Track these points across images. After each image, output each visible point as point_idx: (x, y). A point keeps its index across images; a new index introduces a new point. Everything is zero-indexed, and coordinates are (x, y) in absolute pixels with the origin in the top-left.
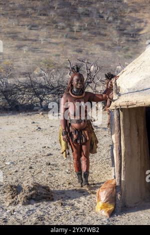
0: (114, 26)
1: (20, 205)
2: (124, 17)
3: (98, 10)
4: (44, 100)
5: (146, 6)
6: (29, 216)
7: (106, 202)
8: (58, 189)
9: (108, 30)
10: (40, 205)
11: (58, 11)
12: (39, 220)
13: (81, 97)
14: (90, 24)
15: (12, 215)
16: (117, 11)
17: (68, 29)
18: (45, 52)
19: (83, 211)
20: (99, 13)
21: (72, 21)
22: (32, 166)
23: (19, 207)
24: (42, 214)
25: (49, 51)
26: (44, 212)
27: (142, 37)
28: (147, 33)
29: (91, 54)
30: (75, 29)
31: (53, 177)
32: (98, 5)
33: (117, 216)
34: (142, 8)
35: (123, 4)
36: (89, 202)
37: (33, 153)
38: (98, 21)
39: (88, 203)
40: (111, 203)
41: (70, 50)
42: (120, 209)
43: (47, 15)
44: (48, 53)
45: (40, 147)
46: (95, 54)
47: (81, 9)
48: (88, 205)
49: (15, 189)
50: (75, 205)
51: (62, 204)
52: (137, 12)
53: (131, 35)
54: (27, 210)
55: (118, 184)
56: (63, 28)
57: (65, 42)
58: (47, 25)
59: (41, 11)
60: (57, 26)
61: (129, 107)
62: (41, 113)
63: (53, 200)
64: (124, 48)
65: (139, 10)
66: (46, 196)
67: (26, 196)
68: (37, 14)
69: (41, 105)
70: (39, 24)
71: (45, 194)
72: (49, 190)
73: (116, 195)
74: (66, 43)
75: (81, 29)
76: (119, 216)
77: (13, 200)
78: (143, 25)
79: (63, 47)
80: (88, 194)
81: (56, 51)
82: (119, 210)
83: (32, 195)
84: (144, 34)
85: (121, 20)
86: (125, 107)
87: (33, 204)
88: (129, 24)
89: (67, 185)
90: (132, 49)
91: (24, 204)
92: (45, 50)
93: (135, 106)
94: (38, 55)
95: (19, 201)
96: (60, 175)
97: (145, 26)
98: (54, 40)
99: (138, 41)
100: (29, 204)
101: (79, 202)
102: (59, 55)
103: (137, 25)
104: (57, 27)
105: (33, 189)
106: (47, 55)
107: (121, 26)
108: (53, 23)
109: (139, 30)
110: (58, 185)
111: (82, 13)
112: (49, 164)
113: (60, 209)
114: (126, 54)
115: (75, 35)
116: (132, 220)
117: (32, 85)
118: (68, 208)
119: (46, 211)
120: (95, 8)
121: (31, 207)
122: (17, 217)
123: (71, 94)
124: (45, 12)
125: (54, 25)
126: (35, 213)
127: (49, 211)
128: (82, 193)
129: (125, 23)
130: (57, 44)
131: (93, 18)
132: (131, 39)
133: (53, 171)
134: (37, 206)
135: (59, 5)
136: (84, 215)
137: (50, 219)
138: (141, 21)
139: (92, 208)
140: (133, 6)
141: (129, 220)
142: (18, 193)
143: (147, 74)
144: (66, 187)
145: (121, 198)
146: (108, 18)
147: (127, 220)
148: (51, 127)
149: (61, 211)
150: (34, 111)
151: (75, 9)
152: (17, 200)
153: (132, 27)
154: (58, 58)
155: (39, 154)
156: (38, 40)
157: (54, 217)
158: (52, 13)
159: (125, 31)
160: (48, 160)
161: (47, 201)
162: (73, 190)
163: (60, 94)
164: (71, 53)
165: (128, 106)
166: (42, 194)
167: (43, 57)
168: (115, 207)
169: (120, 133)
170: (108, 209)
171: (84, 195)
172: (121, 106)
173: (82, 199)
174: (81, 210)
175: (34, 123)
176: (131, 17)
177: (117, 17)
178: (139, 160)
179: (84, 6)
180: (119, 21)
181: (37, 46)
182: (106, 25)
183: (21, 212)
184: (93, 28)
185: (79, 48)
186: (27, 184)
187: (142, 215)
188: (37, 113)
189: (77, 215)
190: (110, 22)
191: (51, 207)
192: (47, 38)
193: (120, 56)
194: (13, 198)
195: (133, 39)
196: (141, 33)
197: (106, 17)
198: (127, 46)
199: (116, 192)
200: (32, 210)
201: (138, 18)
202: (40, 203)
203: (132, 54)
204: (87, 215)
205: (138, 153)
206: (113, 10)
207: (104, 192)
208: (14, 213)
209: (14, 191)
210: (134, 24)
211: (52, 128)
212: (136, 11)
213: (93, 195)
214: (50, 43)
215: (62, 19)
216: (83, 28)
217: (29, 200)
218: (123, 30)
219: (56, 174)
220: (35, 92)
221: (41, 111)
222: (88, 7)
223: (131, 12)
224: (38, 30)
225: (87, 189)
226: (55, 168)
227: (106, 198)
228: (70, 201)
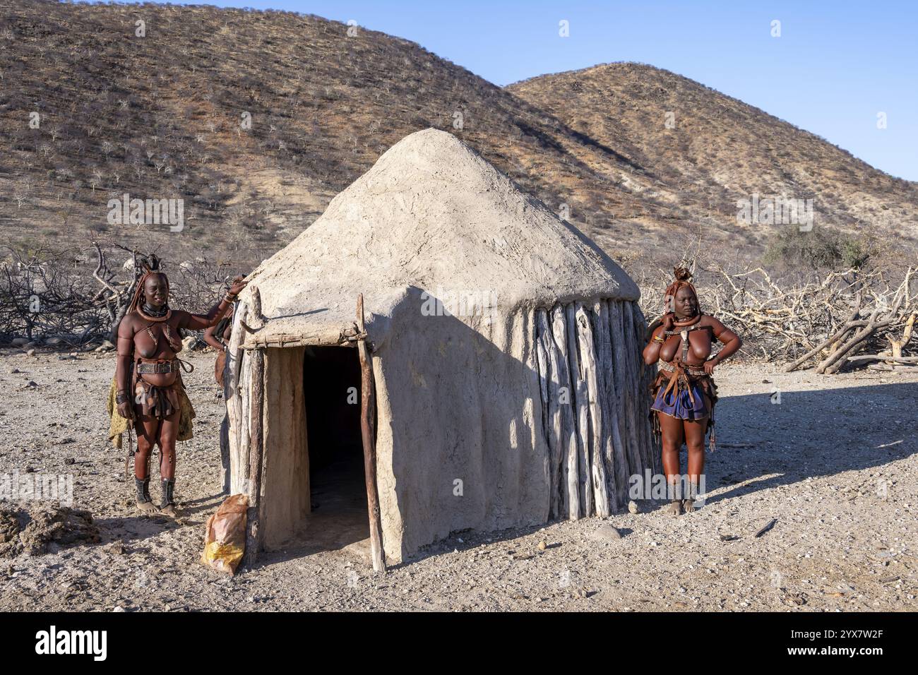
0: (175, 184)
1: (25, 555)
2: (196, 169)
3: (143, 150)
4: (37, 324)
5: (240, 153)
6: (50, 579)
7: (227, 543)
8: (105, 517)
9: (162, 192)
10: (72, 554)
11: (59, 144)
12: (78, 589)
13: (164, 319)
14: (126, 177)
15: (8, 579)
16: (183, 156)
17: (78, 183)
18: (27, 226)
19: (174, 563)
20: (146, 156)
21: (88, 167)
22: (32, 466)
23: (23, 560)
24: (81, 573)
25: (34, 223)
26: (86, 569)
27: (230, 210)
28: (239, 204)
29: (126, 236)
30: (94, 183)
31: (87, 491)
32: (143, 142)
33: (249, 571)
34: (232, 156)
35: (194, 144)
36: (181, 543)
37: (29, 436)
38: (143, 172)
39: (181, 547)
40: (237, 544)
41: (80, 226)
42: (255, 556)
43: (35, 151)
44: (33, 227)
45: (42, 424)
46: (132, 237)
47: (107, 146)
48: (182, 551)
49: (13, 520)
50: (153, 551)
51: (124, 551)
52: (223, 163)
53: (208, 205)
54: (44, 566)
55: (252, 504)
56: (68, 180)
57: (71, 208)
58: (32, 170)
59: (20, 140)
60: (54, 173)
61: (287, 345)
62: (30, 352)
63: (100, 542)
64: (194, 229)
65: (228, 159)
66: (83, 533)
67: (41, 535)
68: (11, 146)
69: (30, 334)
70: (16, 167)
71: (82, 529)
72: (90, 520)
73: (248, 528)
74: (72, 211)
75: (106, 185)
76: (253, 571)
77: (7, 545)
78: (232, 187)
79: (65, 219)
80: (176, 526)
81: (50, 224)
82: (252, 557)
83: (53, 533)
84: (234, 205)
85: (190, 174)
86: (278, 345)
87: (55, 553)
88: (205, 183)
89: (125, 508)
90: (209, 232)
91: (36, 553)
92: (25, 220)
93: (299, 344)
94: (11, 231)
95: (22, 547)
96: (103, 486)
97: (237, 190)
98: (46, 203)
99: (222, 218)
100: (47, 552)
101: (160, 544)
102: (56, 234)
103: (222, 188)
104: (54, 176)
105: (55, 519)
106: (30, 231)
107: (190, 186)
108: (46, 167)
109: (226, 197)
110: (104, 508)
111: (110, 154)
112: (73, 462)
113: (120, 560)
114: (199, 242)
115: (92, 195)
116: (282, 578)
117: (11, 291)
118: (139, 559)
119: (90, 567)
120: (137, 146)
121: (52, 559)
122: (22, 584)
123: (142, 315)
124: (30, 144)
125: (49, 172)
126: (65, 573)
127: (96, 567)
128: (163, 523)
129: (198, 180)
130: (53, 210)
131: (134, 165)
132: (207, 212)
133: (84, 477)
134: (66, 557)
135: (61, 132)
136: (177, 572)
137: (102, 585)
138: (229, 181)
139: (193, 558)
140: (215, 150)
141: (277, 580)
142: (20, 527)
143: (310, 280)
144: (123, 513)
145: (257, 532)
146: (163, 168)
147: (272, 579)
148: (60, 381)
149: (125, 567)
150: (13, 347)
151: (96, 144)
152: (19, 544)
153: (211, 190)
154: (53, 238)
155: (45, 439)
156: (11, 200)
157: (110, 580)
158: (45, 148)
159: (197, 197)
160: (66, 452)
161: (87, 544)
162: (141, 518)
163: (73, 312)
164: (83, 231)
165: (283, 343)
166: (76, 528)
167: (20, 235)
168: (245, 553)
169: (262, 399)
170: (231, 558)
171: (167, 528)
172: (267, 344)
173: (165, 536)
174: (168, 563)
175: (17, 371)
176: (210, 171)
177: (182, 167)
178: (293, 454)
179: (116, 140)
180: (186, 177)
181: (9, 210)
182: (160, 182)
183: (31, 571)
184: (130, 184)
185: (100, 221)
186: (41, 508)
187: (301, 568)
188: (19, 352)
189: (162, 572)
190: (167, 177)
191: (99, 558)
192: (31, 196)
193: (184, 244)
194: (7, 539)
195: (213, 213)
196: (229, 202)
197: (159, 165)
198: (199, 226)
199: (249, 521)
200: (57, 567)
201: (225, 173)
202: (73, 550)
203: (209, 241)
204: (184, 571)
205: (291, 439)
206: (175, 154)
207: (224, 521)
208: (15, 575)
209: (11, 524)
210: (215, 184)
211: (61, 385)
212: (220, 160)
213: (187, 529)
214: (37, 207)
215: (67, 161)
216: (110, 183)
217: (46, 544)
218: (194, 195)
219: (94, 484)
220: (18, 307)
221: (30, 348)
222: (124, 142)
223: (210, 161)
224: (11, 178)
225: (172, 515)
226: (87, 470)
227: (227, 535)
228: (139, 543)
